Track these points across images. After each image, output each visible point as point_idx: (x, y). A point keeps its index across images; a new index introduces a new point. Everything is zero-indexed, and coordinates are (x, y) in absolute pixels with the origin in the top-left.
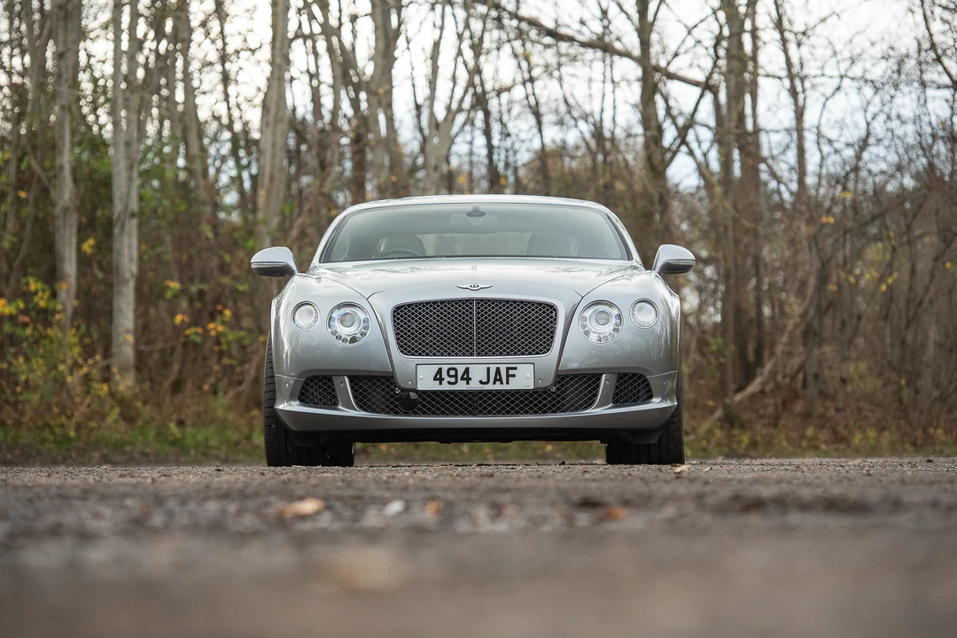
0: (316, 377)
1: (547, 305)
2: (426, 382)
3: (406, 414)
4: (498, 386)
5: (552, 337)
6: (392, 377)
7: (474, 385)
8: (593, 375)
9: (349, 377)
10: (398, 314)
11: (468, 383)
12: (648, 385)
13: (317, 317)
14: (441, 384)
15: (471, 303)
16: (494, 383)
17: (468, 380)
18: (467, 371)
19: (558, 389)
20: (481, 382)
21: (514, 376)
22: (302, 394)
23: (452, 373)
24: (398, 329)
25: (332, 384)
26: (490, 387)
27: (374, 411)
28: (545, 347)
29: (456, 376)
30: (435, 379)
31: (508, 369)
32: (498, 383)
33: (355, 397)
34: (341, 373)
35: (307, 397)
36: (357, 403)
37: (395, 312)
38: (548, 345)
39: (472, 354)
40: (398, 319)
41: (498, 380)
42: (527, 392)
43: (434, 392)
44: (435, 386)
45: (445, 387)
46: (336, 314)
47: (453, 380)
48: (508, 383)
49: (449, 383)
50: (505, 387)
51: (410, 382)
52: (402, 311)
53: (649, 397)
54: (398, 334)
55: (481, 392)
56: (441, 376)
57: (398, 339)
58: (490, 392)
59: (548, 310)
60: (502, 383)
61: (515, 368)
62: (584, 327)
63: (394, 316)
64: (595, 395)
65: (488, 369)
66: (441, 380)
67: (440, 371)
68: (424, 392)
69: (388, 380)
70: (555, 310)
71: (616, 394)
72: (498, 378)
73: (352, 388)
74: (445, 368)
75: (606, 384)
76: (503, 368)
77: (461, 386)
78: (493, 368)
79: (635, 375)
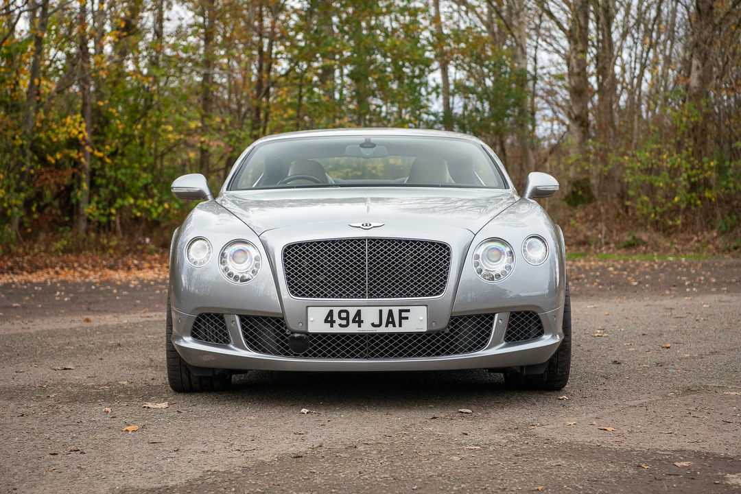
0: (208, 315)
1: (440, 244)
2: (316, 323)
3: (296, 356)
4: (391, 329)
5: (445, 278)
6: (283, 319)
7: (366, 328)
8: (487, 315)
9: (240, 316)
10: (289, 253)
11: (359, 326)
12: (539, 321)
13: (209, 253)
14: (332, 326)
15: (363, 243)
16: (387, 326)
17: (360, 322)
18: (359, 313)
19: (452, 331)
20: (373, 325)
21: (407, 318)
22: (195, 330)
23: (344, 315)
24: (289, 269)
25: (224, 321)
26: (382, 329)
27: (264, 351)
28: (438, 289)
29: (347, 319)
30: (326, 321)
31: (401, 311)
32: (391, 325)
33: (246, 337)
34: (232, 312)
35: (199, 333)
36: (247, 343)
37: (285, 250)
38: (441, 286)
39: (363, 296)
40: (289, 258)
41: (390, 323)
42: (419, 334)
43: (324, 335)
44: (326, 329)
45: (336, 329)
46: (228, 252)
47: (344, 322)
48: (400, 325)
49: (341, 325)
50: (397, 330)
51: (300, 325)
52: (293, 251)
53: (540, 333)
54: (289, 274)
55: (372, 335)
56: (332, 318)
57: (288, 279)
58: (382, 334)
59: (441, 249)
60: (394, 326)
61: (408, 311)
62: (477, 264)
63: (285, 256)
64: (488, 335)
65: (381, 311)
66: (332, 322)
67: (331, 313)
68: (315, 335)
69: (278, 321)
70: (448, 249)
71: (508, 332)
72: (391, 321)
73: (243, 327)
74: (336, 310)
75: (499, 323)
76: (396, 310)
77: (353, 328)
78: (385, 311)
79: (527, 313)
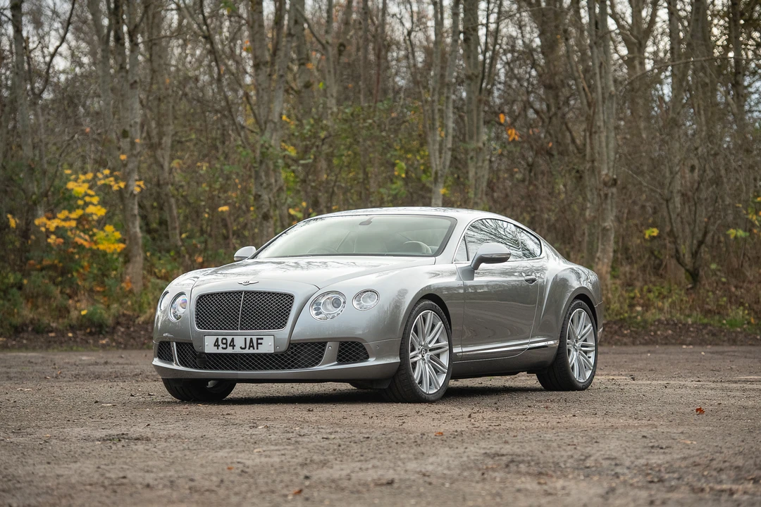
0: (163, 342)
1: (289, 295)
2: (209, 346)
3: (200, 368)
4: (252, 351)
5: (288, 317)
7: (237, 350)
8: (320, 343)
9: (176, 343)
10: (199, 300)
11: (233, 349)
12: (365, 349)
14: (217, 349)
15: (240, 294)
16: (249, 349)
17: (234, 346)
18: (233, 340)
19: (292, 353)
20: (241, 348)
21: (261, 344)
22: (158, 353)
23: (224, 341)
25: (170, 346)
26: (247, 351)
27: (186, 366)
28: (283, 324)
29: (226, 344)
30: (215, 345)
31: (258, 339)
32: (252, 348)
33: (178, 357)
34: (173, 340)
35: (161, 355)
36: (179, 361)
39: (237, 329)
41: (251, 346)
42: (271, 354)
43: (215, 354)
44: (213, 350)
45: (221, 351)
46: (178, 300)
47: (225, 346)
48: (258, 349)
49: (223, 348)
50: (255, 351)
51: (201, 348)
52: (201, 299)
53: (366, 358)
55: (241, 354)
56: (218, 343)
58: (247, 354)
60: (254, 349)
61: (262, 339)
62: (318, 309)
64: (321, 357)
65: (245, 339)
66: (218, 346)
67: (217, 340)
68: (210, 354)
69: (191, 346)
70: (293, 297)
71: (339, 356)
73: (177, 350)
74: (220, 338)
75: (330, 349)
76: (254, 339)
77: (229, 350)
78: (248, 338)
79: (353, 342)
